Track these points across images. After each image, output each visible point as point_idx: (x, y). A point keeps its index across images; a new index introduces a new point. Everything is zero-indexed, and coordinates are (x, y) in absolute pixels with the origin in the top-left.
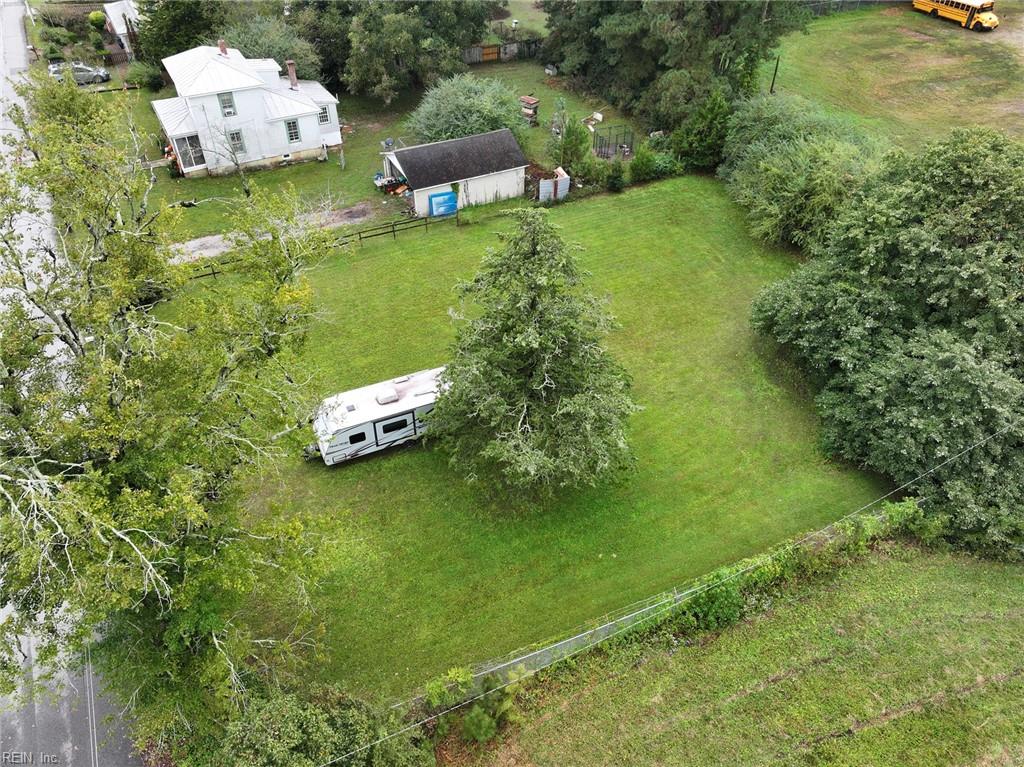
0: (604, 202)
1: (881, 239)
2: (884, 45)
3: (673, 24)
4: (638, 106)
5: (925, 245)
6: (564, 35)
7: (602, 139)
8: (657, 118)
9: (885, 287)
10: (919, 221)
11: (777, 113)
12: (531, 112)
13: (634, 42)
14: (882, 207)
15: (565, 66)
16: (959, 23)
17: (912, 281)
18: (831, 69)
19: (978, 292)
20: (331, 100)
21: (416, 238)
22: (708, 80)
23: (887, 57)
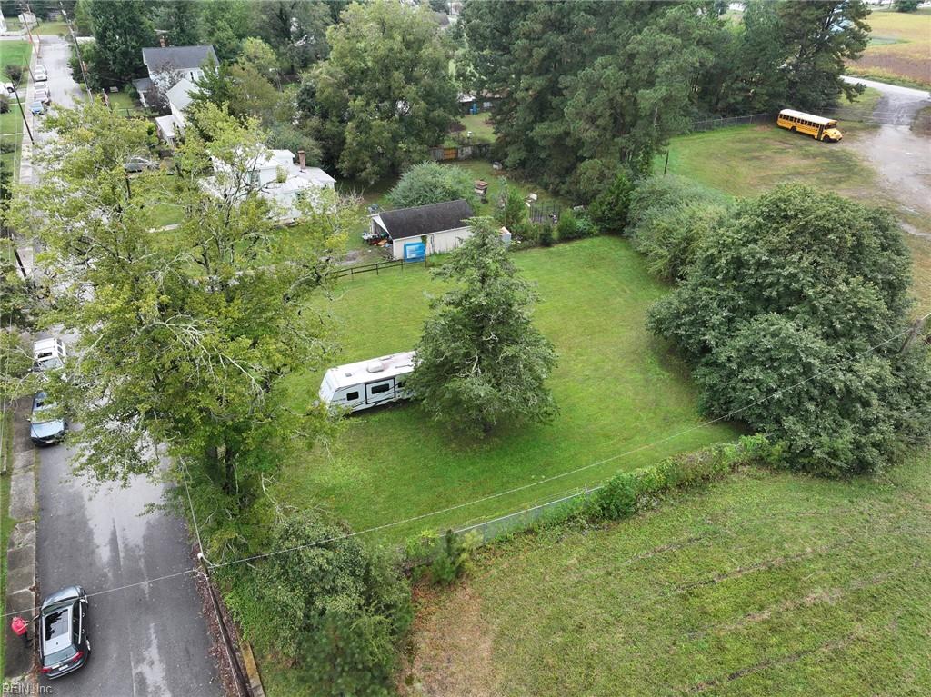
0: (538, 253)
1: (730, 254)
2: (755, 151)
3: (587, 127)
4: (564, 188)
5: (759, 256)
6: (508, 139)
7: (536, 211)
8: (579, 196)
9: (736, 289)
10: (755, 241)
11: (665, 187)
12: (482, 192)
13: (559, 141)
14: (730, 233)
15: (508, 161)
16: (813, 137)
17: (752, 281)
18: (714, 166)
19: (795, 286)
20: (331, 181)
21: (394, 274)
22: (615, 167)
23: (758, 158)
